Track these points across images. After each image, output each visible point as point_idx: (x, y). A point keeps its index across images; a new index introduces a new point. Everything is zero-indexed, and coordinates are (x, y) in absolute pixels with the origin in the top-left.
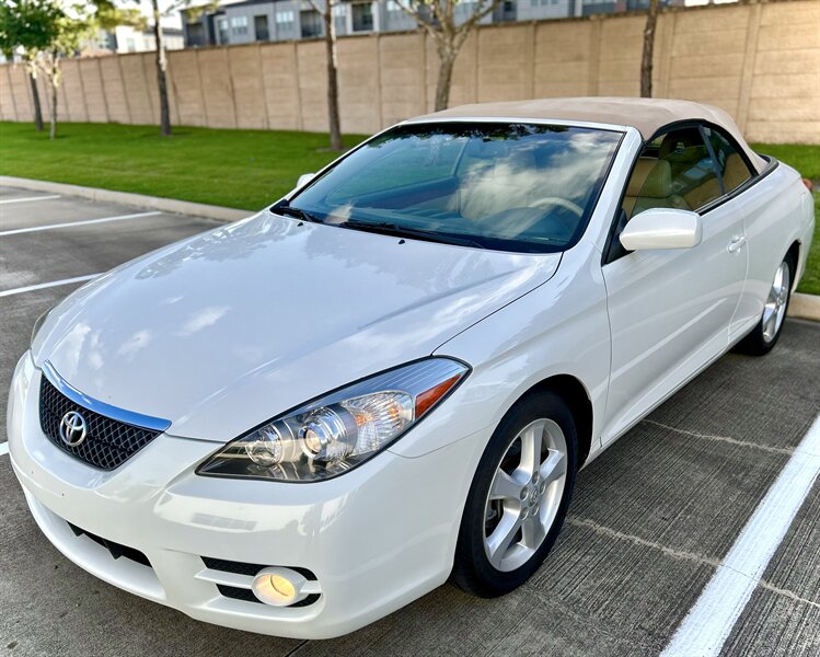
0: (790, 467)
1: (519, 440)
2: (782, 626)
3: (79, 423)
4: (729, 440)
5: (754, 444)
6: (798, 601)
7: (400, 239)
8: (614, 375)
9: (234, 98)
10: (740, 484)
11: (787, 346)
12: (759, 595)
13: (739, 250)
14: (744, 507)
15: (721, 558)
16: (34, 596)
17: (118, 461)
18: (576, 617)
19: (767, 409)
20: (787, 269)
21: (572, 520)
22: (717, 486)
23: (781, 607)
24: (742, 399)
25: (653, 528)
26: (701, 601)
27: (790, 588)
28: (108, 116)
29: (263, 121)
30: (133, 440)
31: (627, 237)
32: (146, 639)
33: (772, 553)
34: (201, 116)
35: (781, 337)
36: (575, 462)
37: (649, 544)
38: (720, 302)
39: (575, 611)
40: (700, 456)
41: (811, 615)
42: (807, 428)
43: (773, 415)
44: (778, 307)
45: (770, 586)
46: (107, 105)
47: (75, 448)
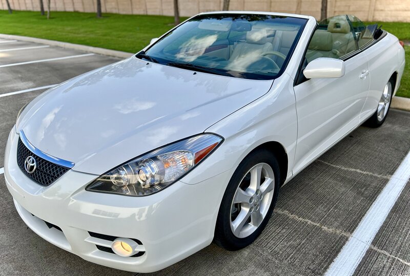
0: (389, 185)
1: (250, 173)
2: (381, 270)
3: (33, 162)
4: (358, 171)
5: (371, 173)
6: (389, 257)
7: (194, 72)
8: (299, 140)
10: (363, 194)
11: (390, 123)
12: (370, 253)
13: (365, 77)
14: (364, 206)
15: (351, 233)
16: (16, 242)
17: (50, 182)
18: (277, 261)
19: (379, 155)
20: (391, 85)
21: (278, 211)
22: (351, 194)
23: (380, 260)
24: (366, 150)
25: (317, 216)
26: (340, 255)
27: (386, 250)
28: (74, 8)
29: (144, 11)
30: (57, 172)
31: (307, 72)
32: (66, 266)
33: (377, 231)
34: (116, 9)
35: (386, 119)
36: (279, 184)
37: (315, 224)
38: (358, 101)
39: (276, 259)
40: (344, 179)
41: (396, 264)
42: (398, 165)
43: (381, 158)
44: (385, 104)
45: (375, 248)
46: (73, 4)
47: (31, 174)
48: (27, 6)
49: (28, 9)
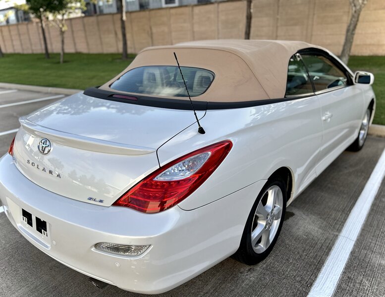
9: (152, 38)
28: (76, 49)
46: (75, 44)
48: (15, 48)
49: (17, 52)
